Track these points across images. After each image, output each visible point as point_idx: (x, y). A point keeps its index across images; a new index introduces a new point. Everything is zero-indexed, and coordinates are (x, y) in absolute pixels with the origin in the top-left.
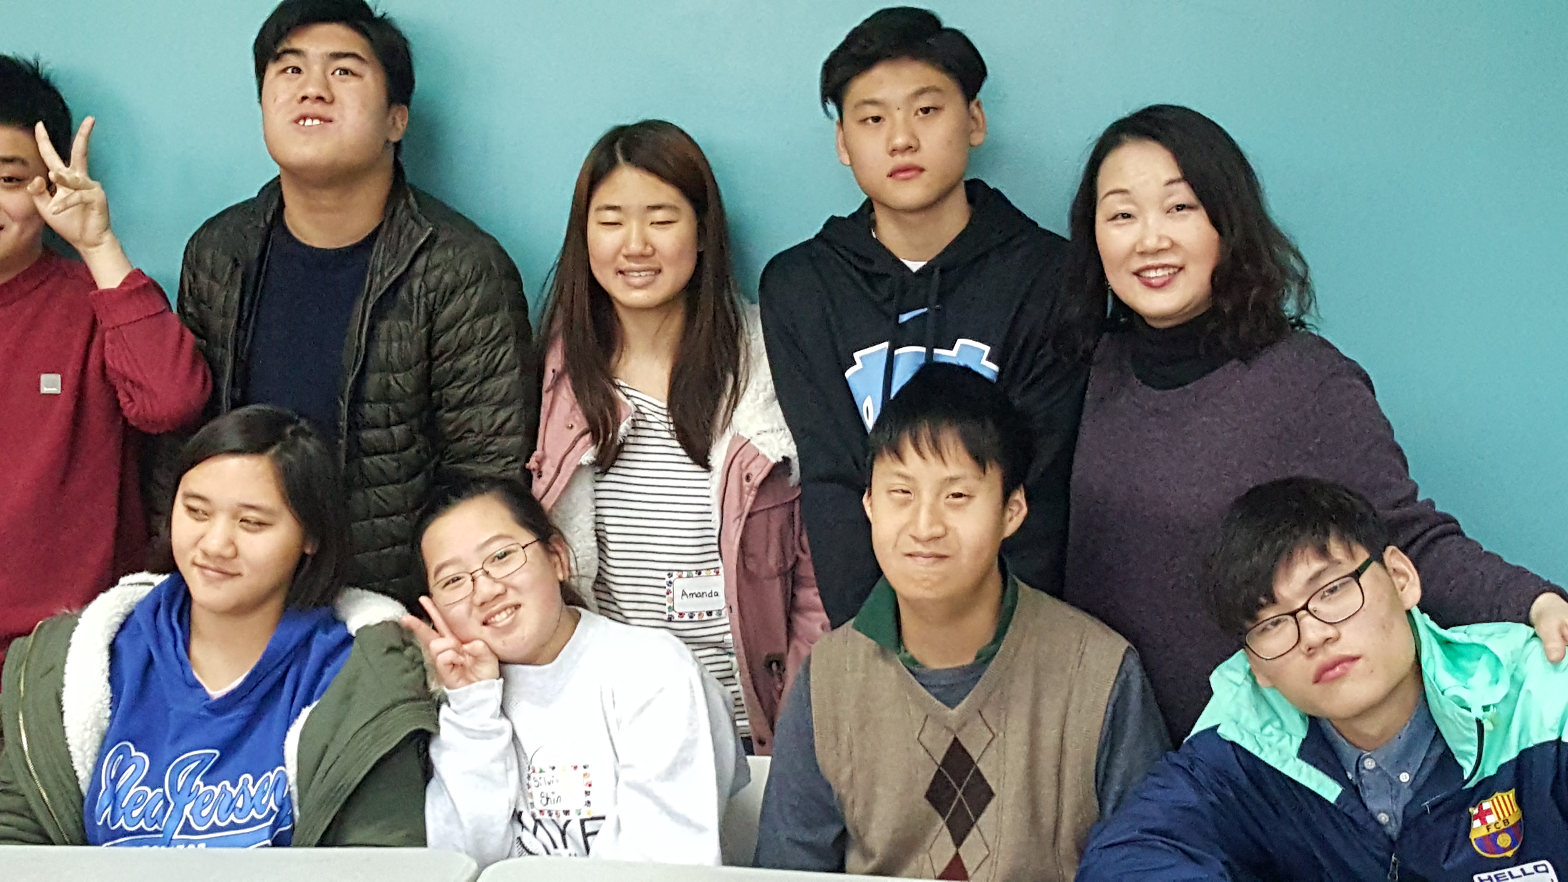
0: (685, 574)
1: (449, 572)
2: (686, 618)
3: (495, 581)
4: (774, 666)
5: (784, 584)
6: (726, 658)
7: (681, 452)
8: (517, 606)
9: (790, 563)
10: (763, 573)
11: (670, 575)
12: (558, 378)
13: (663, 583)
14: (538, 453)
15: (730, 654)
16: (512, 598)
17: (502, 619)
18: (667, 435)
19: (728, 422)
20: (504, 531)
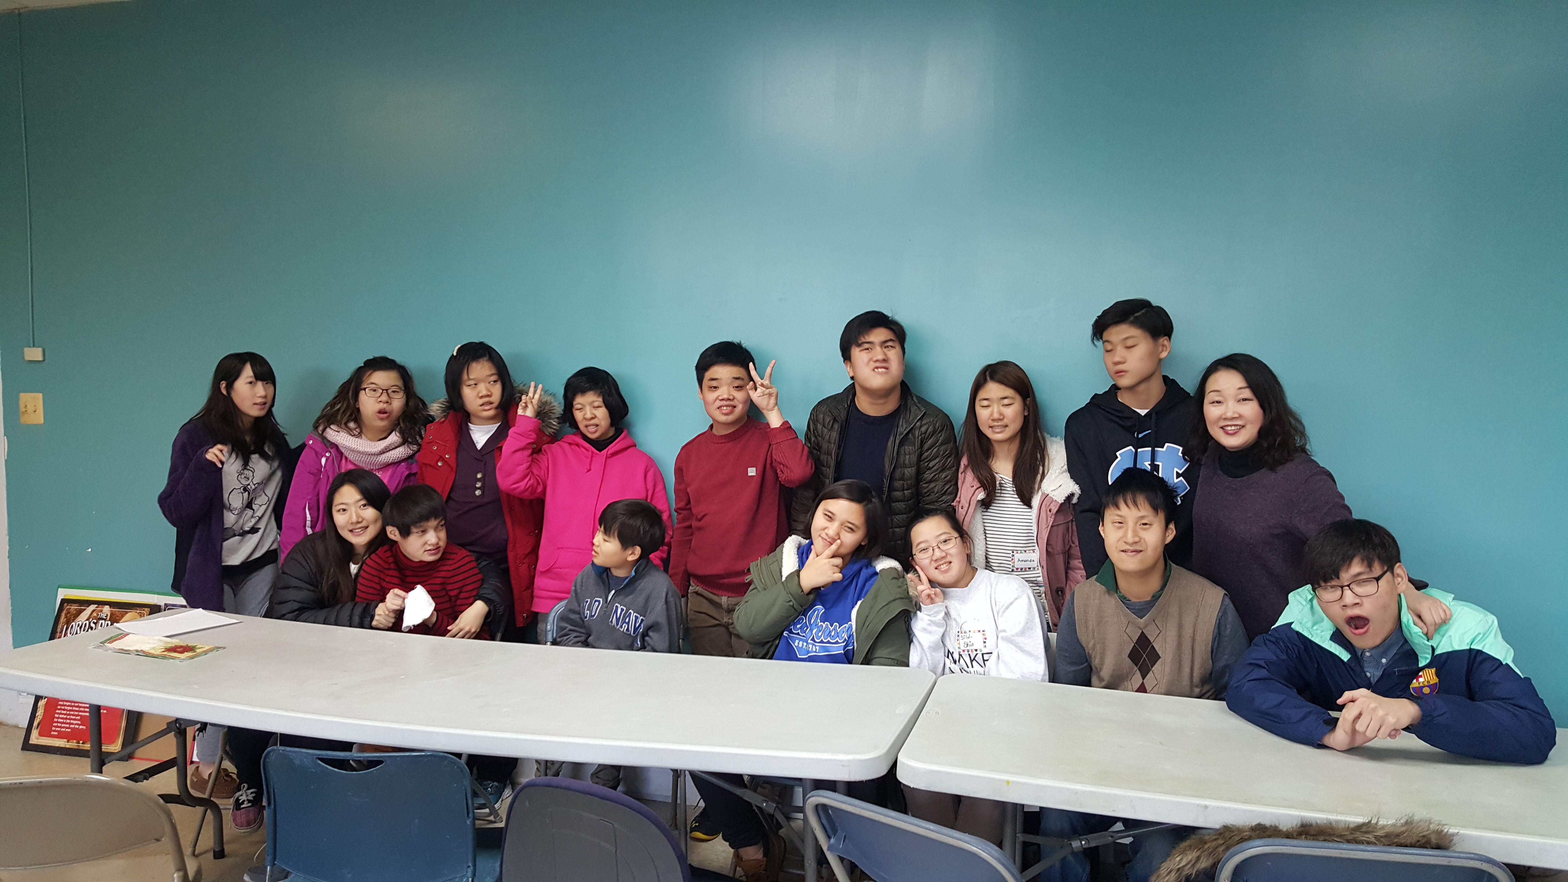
0: (1019, 552)
1: (922, 546)
2: (1019, 570)
3: (943, 551)
4: (1060, 592)
5: (1064, 559)
6: (1038, 588)
7: (1018, 500)
8: (950, 563)
9: (1067, 549)
10: (1055, 552)
11: (1013, 552)
12: (966, 467)
13: (1010, 556)
14: (957, 499)
15: (1040, 586)
16: (949, 559)
17: (944, 567)
18: (1012, 493)
19: (1040, 487)
20: (947, 531)
